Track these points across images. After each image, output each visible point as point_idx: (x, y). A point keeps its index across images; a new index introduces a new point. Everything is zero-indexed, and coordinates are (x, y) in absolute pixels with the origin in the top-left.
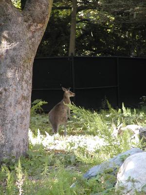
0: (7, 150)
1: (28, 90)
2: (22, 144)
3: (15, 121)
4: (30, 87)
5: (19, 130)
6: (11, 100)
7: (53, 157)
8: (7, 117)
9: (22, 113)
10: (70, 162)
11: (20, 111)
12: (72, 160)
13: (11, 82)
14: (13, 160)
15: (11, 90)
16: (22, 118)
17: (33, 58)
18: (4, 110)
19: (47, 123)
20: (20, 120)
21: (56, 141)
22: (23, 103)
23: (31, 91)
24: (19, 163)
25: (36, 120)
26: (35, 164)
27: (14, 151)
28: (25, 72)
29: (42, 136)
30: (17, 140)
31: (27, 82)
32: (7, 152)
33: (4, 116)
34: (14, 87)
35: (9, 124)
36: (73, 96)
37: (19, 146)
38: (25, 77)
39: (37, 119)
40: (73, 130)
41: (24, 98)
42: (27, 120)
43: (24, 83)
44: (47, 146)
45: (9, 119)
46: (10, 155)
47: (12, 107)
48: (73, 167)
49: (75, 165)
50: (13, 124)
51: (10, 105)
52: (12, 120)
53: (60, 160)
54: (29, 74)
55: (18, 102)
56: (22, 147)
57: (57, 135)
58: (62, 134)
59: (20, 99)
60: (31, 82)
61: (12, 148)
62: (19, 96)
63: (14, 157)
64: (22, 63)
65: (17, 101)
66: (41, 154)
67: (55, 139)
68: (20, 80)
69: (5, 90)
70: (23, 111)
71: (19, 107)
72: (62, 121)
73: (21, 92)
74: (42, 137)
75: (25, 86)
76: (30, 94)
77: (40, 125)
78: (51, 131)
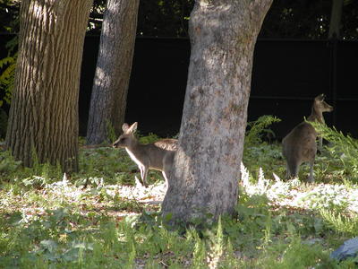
0: (200, 202)
1: (244, 93)
2: (226, 192)
3: (217, 150)
4: (247, 89)
5: (223, 166)
6: (212, 110)
7: (283, 220)
8: (201, 140)
9: (230, 136)
10: (313, 229)
11: (226, 132)
12: (317, 226)
13: (213, 78)
14: (208, 220)
15: (211, 91)
16: (230, 145)
17: (255, 35)
18: (198, 129)
19: (280, 158)
20: (224, 148)
21: (293, 192)
22: (233, 118)
23: (248, 95)
24: (220, 226)
25: (260, 153)
26: (248, 229)
27: (212, 204)
28: (238, 60)
29: (268, 181)
30: (219, 184)
31: (241, 79)
32: (198, 205)
33: (196, 139)
34: (218, 87)
35: (206, 155)
36: (328, 110)
37: (221, 195)
38: (238, 70)
39: (263, 150)
40: (326, 173)
41: (234, 108)
42: (239, 148)
43: (236, 80)
44: (274, 199)
45: (205, 145)
46: (203, 211)
47: (212, 123)
48: (318, 240)
49: (322, 236)
50: (212, 155)
51: (209, 120)
52: (211, 148)
53: (296, 225)
54: (246, 64)
55: (223, 116)
56: (227, 198)
57: (296, 181)
58: (305, 179)
59: (228, 110)
60: (248, 78)
61: (208, 198)
62: (226, 105)
63: (210, 215)
64: (234, 43)
65: (222, 113)
66: (260, 212)
67: (290, 189)
68: (229, 75)
69: (201, 92)
70: (233, 131)
71: (224, 125)
72: (306, 156)
73: (229, 97)
74: (268, 184)
75: (237, 86)
76: (247, 101)
77: (266, 162)
78: (285, 173)
